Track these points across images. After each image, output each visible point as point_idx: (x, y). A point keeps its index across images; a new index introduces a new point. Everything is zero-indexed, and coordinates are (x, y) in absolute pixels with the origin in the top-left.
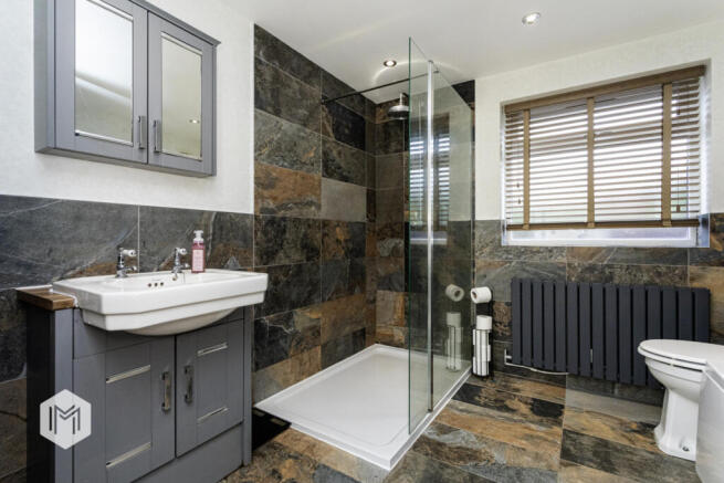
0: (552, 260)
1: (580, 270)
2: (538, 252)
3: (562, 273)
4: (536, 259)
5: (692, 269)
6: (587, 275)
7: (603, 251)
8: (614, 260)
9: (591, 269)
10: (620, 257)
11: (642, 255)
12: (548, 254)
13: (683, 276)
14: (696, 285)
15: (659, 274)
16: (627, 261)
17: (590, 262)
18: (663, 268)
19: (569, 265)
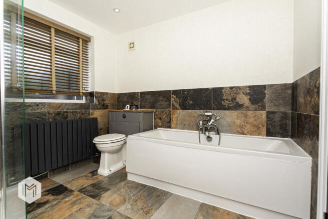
0: (39, 111)
1: (53, 115)
2: (30, 106)
3: (45, 117)
4: (29, 111)
5: (91, 111)
6: (57, 117)
7: (64, 105)
8: (68, 109)
9: (59, 114)
10: (70, 107)
11: (77, 106)
12: (36, 107)
13: (89, 114)
14: (92, 117)
15: (83, 114)
16: (73, 109)
17: (59, 110)
18: (84, 111)
19: (48, 113)
